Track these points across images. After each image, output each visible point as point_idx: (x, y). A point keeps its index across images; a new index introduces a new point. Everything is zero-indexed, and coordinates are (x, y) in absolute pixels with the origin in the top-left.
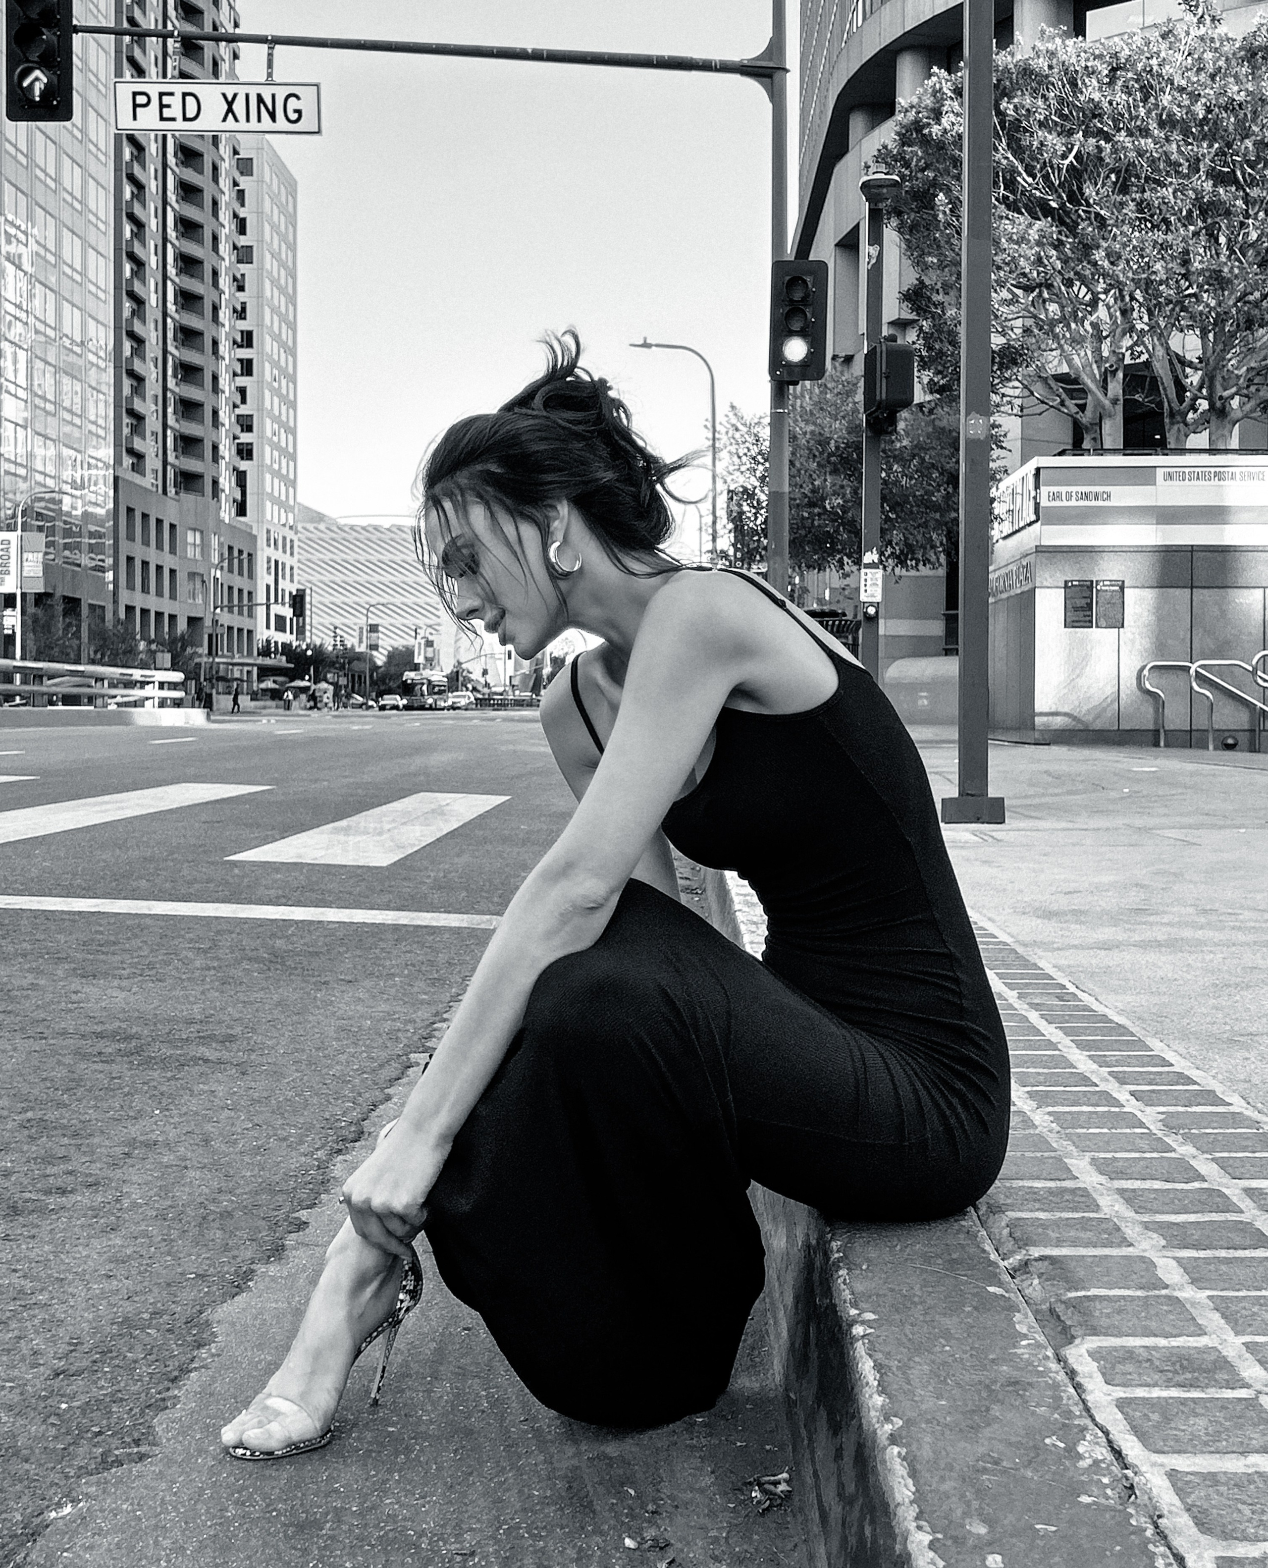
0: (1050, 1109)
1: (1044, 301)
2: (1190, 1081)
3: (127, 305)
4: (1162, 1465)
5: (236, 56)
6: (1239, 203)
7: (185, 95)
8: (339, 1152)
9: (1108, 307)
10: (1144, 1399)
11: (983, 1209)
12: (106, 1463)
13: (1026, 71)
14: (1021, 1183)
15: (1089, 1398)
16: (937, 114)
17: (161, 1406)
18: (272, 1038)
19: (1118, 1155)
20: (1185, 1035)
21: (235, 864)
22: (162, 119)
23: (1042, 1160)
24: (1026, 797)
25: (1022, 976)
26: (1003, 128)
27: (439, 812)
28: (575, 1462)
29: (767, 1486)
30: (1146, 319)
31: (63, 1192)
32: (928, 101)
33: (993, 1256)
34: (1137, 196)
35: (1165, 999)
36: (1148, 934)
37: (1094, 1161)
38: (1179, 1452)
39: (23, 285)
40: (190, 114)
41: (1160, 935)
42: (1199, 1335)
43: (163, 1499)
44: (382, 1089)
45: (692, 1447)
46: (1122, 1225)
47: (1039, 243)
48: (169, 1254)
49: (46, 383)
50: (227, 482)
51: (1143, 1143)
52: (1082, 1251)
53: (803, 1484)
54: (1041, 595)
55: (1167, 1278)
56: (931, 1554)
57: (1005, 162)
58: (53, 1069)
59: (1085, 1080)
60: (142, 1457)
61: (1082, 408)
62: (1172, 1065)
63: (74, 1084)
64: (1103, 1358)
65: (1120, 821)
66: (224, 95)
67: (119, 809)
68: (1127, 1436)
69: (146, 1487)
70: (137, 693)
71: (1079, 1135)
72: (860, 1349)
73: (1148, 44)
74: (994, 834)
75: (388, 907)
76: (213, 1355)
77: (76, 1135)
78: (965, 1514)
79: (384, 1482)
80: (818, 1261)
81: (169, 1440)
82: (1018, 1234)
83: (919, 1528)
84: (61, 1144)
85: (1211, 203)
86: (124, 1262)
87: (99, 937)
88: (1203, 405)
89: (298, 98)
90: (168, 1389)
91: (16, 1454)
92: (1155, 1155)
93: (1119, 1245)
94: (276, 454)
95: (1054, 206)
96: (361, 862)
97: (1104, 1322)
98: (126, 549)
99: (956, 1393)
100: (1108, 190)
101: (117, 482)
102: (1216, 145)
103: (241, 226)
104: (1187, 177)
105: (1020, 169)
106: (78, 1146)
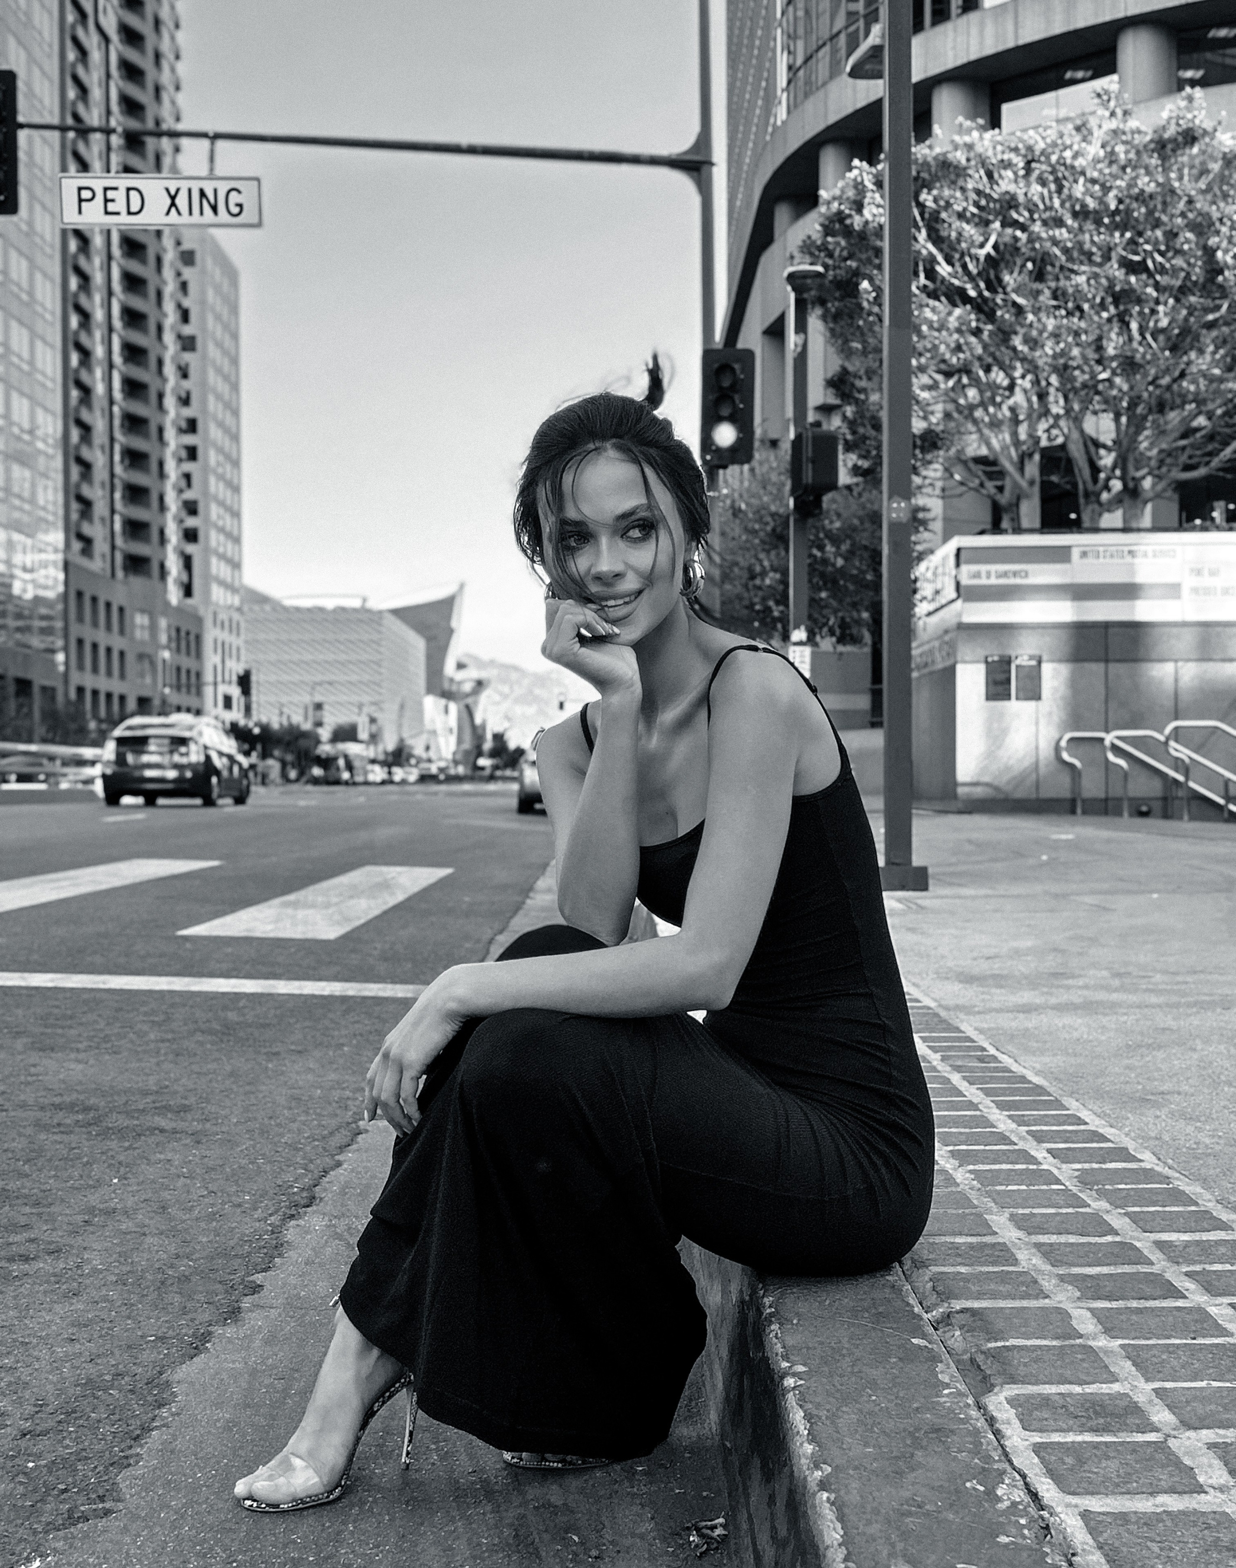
0: (971, 1167)
1: (964, 387)
2: (1103, 1138)
3: (75, 393)
4: (1076, 1506)
5: (177, 150)
6: (1150, 290)
7: (129, 189)
8: (292, 1217)
9: (1025, 391)
10: (1059, 1443)
11: (908, 1264)
12: (72, 1519)
13: (945, 164)
14: (943, 1239)
15: (1007, 1443)
16: (859, 206)
17: (123, 1463)
18: (225, 1107)
19: (1035, 1211)
20: (1099, 1094)
21: (186, 938)
22: (107, 213)
23: (964, 1215)
24: (950, 865)
25: (946, 1039)
26: (923, 219)
27: (386, 886)
28: (521, 1511)
29: (705, 1531)
30: (1062, 402)
31: (26, 1259)
32: (851, 193)
33: (917, 1309)
34: (1053, 284)
35: (1080, 1060)
36: (1064, 997)
37: (1013, 1218)
38: (1092, 1494)
40: (135, 208)
41: (1076, 997)
42: (1112, 1382)
43: (127, 1553)
44: (333, 1156)
45: (634, 1495)
46: (1040, 1279)
47: (959, 331)
48: (129, 1318)
50: (173, 565)
51: (1060, 1200)
52: (1002, 1304)
53: (737, 1528)
54: (962, 671)
55: (1081, 1328)
57: (924, 252)
58: (14, 1140)
59: (1003, 1139)
60: (107, 1513)
61: (1001, 489)
62: (1086, 1123)
63: (34, 1155)
64: (1020, 1406)
65: (1038, 888)
66: (167, 190)
67: (74, 885)
68: (1043, 1480)
69: (111, 1541)
71: (998, 1193)
72: (791, 1400)
73: (1061, 136)
74: (919, 902)
75: (336, 979)
76: (173, 1415)
77: (37, 1204)
78: (891, 1555)
79: (339, 1533)
80: (751, 1315)
81: (132, 1496)
82: (940, 1288)
84: (23, 1213)
85: (1123, 291)
86: (86, 1326)
87: (56, 1011)
88: (1117, 485)
89: (239, 192)
90: (131, 1447)
92: (1070, 1210)
93: (1037, 1297)
94: (222, 538)
95: (972, 293)
96: (310, 935)
97: (1022, 1371)
98: (76, 630)
99: (883, 1440)
100: (1024, 278)
101: (67, 566)
102: (1128, 235)
103: (185, 316)
104: (1100, 265)
105: (940, 258)
106: (40, 1215)
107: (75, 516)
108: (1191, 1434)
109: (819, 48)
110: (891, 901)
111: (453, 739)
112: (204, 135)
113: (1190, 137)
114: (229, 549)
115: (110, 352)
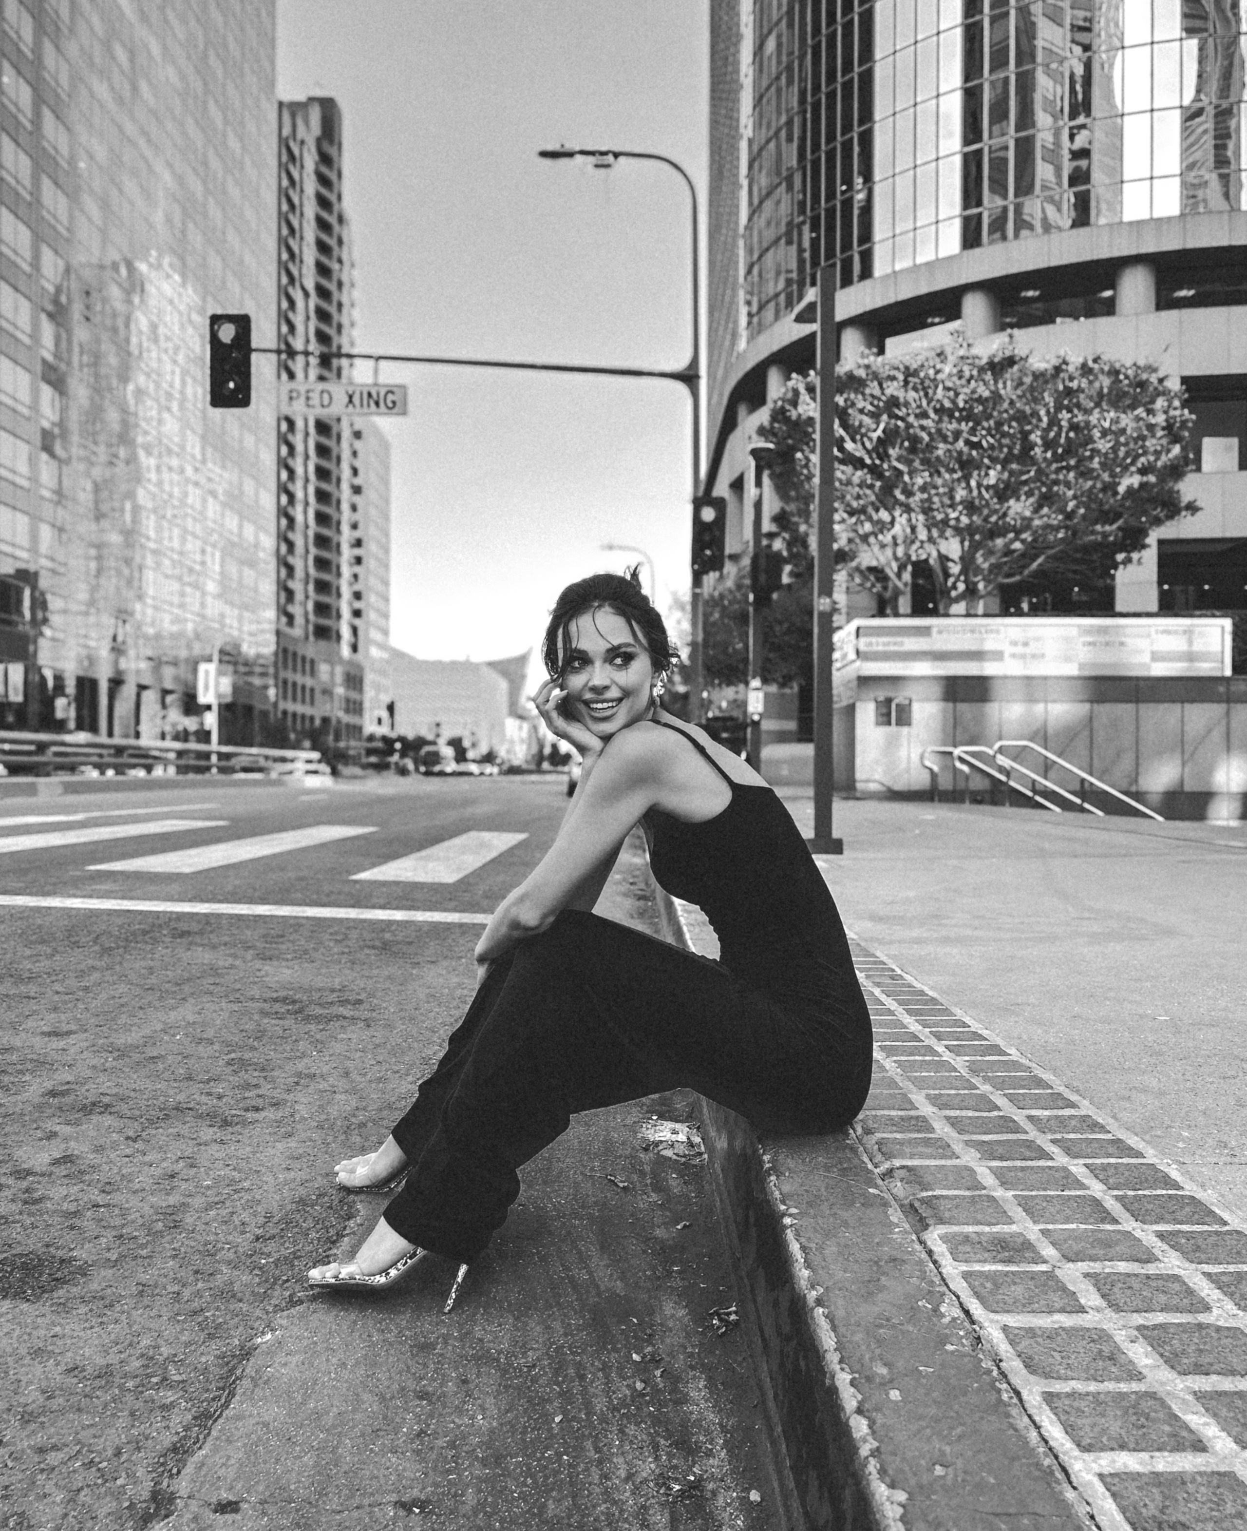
0: (895, 1058)
1: (862, 522)
2: (982, 1038)
3: (284, 522)
4: (997, 1322)
5: (351, 365)
6: (984, 460)
7: (322, 391)
9: (902, 525)
10: (979, 1272)
11: (857, 1129)
12: (292, 1302)
13: (851, 376)
14: (882, 1112)
15: (944, 1271)
16: (795, 403)
18: (385, 1001)
19: (942, 1092)
20: (975, 1005)
21: (356, 882)
22: (307, 406)
23: (894, 1094)
24: (858, 837)
26: (837, 413)
27: (483, 845)
29: (723, 1316)
30: (925, 532)
31: (257, 1109)
32: (790, 395)
33: (870, 1166)
34: (921, 456)
35: (959, 979)
36: (942, 933)
37: (928, 1096)
38: (1008, 1312)
39: (218, 508)
40: (325, 403)
41: (950, 933)
42: (1010, 1224)
45: (673, 1288)
46: (951, 1143)
47: (859, 486)
49: (233, 569)
51: (958, 1083)
52: (927, 1162)
53: (746, 1315)
54: (860, 707)
55: (984, 1182)
56: (852, 1390)
57: (837, 434)
58: (247, 1024)
59: (915, 1037)
60: (315, 1298)
61: (885, 588)
62: (969, 1026)
63: (260, 1034)
64: (949, 1241)
66: (346, 392)
68: (971, 1300)
70: (288, 766)
71: (916, 1078)
72: (790, 1235)
73: (927, 360)
74: (838, 862)
75: (455, 910)
76: (358, 1225)
77: (263, 1070)
78: (872, 1359)
79: (474, 1315)
80: (755, 1168)
82: (884, 1150)
83: (842, 1369)
84: (253, 1076)
85: (967, 460)
86: (297, 1159)
87: (272, 932)
88: (961, 587)
89: (393, 394)
91: (233, 1296)
92: (966, 1092)
93: (951, 1158)
94: (377, 615)
95: (868, 461)
96: (437, 880)
97: (947, 1215)
98: (282, 674)
99: (856, 1267)
100: (904, 453)
101: (278, 633)
102: (971, 424)
103: (355, 472)
104: (952, 444)
105: (847, 438)
106: (265, 1078)
107: (283, 600)
108: (1071, 1265)
109: (768, 302)
110: (821, 861)
111: (524, 747)
112: (370, 357)
113: (1011, 361)
114: (382, 622)
115: (306, 495)
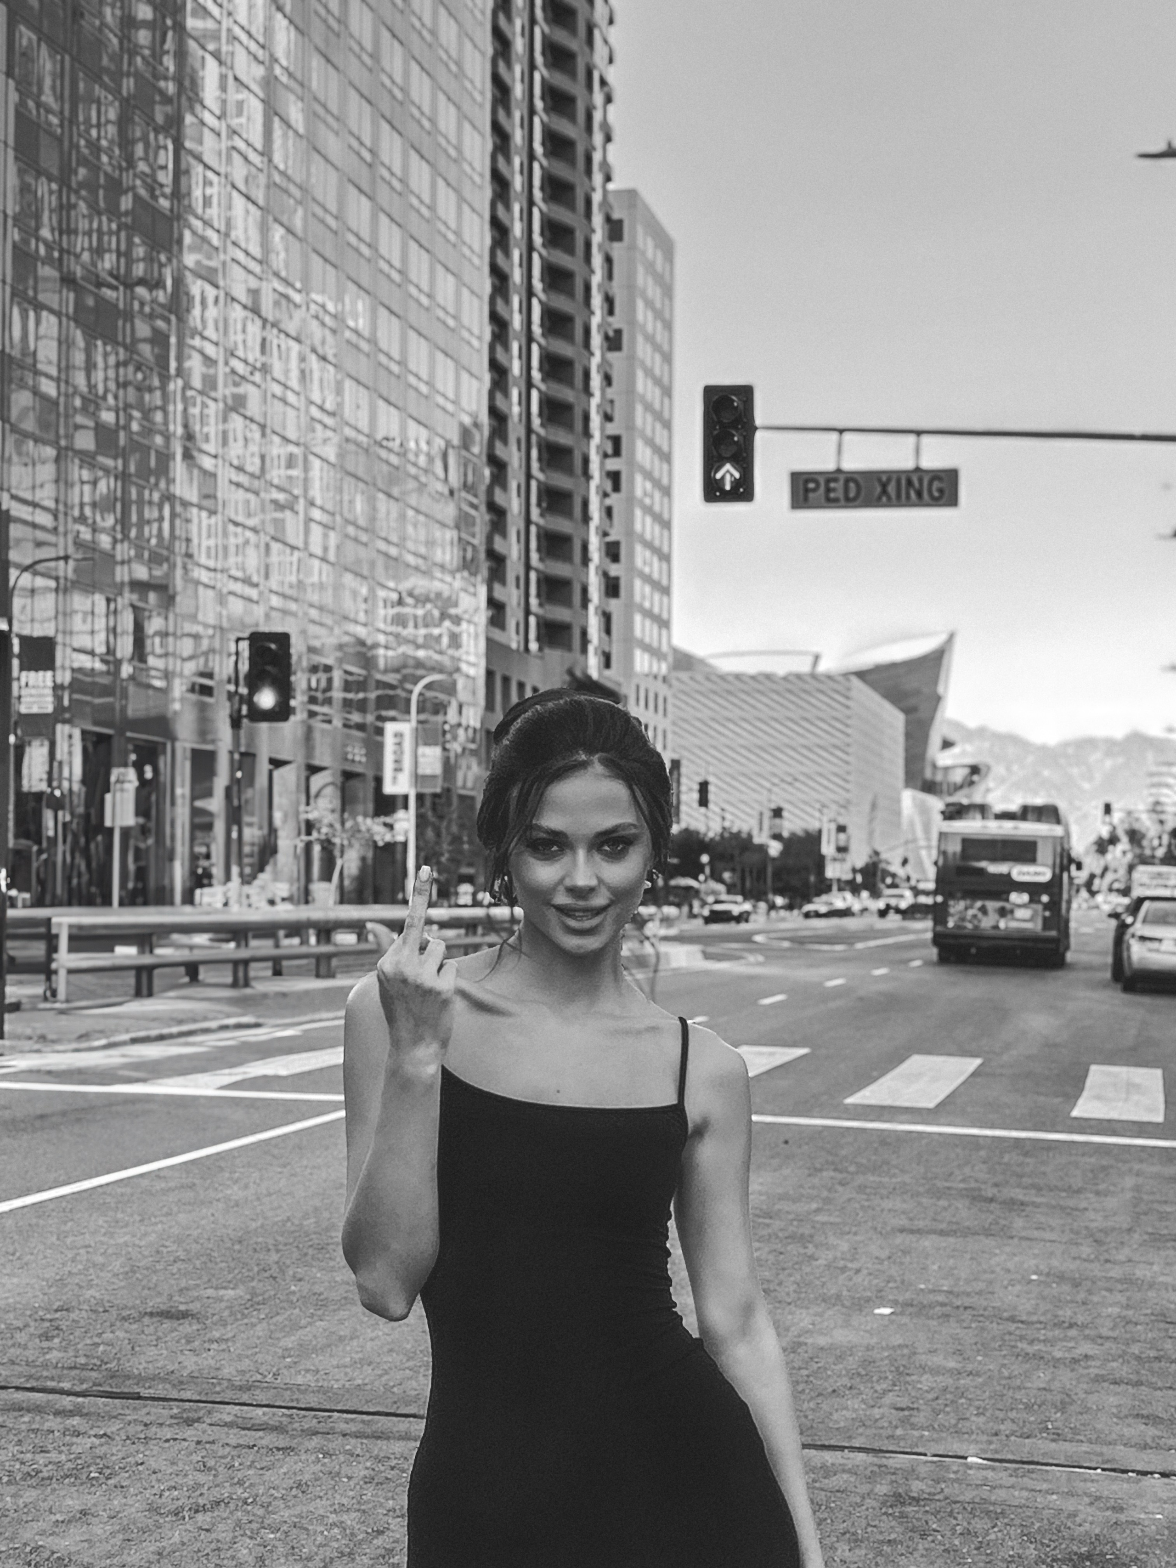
50: (594, 629)
94: (648, 589)
112: (911, 432)
114: (657, 602)
115: (528, 367)
